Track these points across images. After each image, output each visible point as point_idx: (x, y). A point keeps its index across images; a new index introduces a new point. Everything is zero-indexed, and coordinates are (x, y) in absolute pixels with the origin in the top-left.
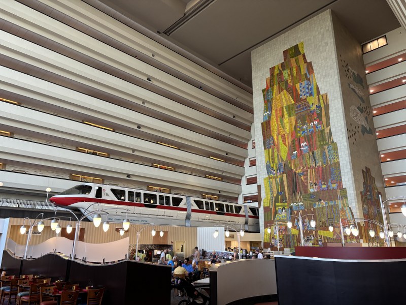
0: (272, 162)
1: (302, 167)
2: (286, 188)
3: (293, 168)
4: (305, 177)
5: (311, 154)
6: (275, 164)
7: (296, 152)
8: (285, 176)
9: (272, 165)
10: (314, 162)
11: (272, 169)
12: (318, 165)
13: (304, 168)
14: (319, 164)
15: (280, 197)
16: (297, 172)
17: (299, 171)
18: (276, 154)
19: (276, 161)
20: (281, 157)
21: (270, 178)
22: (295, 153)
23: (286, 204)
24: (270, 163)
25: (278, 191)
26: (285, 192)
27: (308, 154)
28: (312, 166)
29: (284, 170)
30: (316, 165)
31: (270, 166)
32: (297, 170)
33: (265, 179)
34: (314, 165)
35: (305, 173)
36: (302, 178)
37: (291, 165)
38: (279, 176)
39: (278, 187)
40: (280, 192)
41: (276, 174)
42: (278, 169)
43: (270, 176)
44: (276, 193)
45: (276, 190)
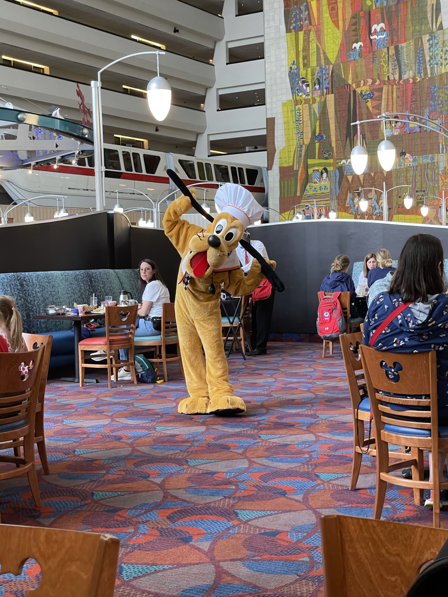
0: (305, 65)
1: (370, 81)
2: (332, 126)
3: (350, 82)
4: (376, 103)
5: (392, 51)
6: (309, 70)
7: (360, 43)
8: (331, 98)
9: (302, 72)
10: (397, 71)
11: (303, 82)
12: (405, 77)
13: (374, 82)
14: (408, 75)
15: (317, 145)
16: (358, 90)
17: (363, 89)
18: (313, 46)
19: (313, 63)
20: (324, 53)
21: (296, 102)
22: (357, 45)
23: (331, 161)
24: (298, 68)
25: (314, 132)
26: (329, 136)
27: (385, 50)
28: (392, 78)
29: (330, 86)
30: (400, 78)
31: (297, 75)
32: (358, 86)
33: (284, 105)
34: (397, 77)
35: (376, 94)
36: (369, 104)
37: (347, 74)
38: (318, 99)
39: (315, 123)
40: (318, 135)
41: (311, 94)
42: (317, 82)
43: (298, 98)
44: (310, 136)
45: (310, 130)
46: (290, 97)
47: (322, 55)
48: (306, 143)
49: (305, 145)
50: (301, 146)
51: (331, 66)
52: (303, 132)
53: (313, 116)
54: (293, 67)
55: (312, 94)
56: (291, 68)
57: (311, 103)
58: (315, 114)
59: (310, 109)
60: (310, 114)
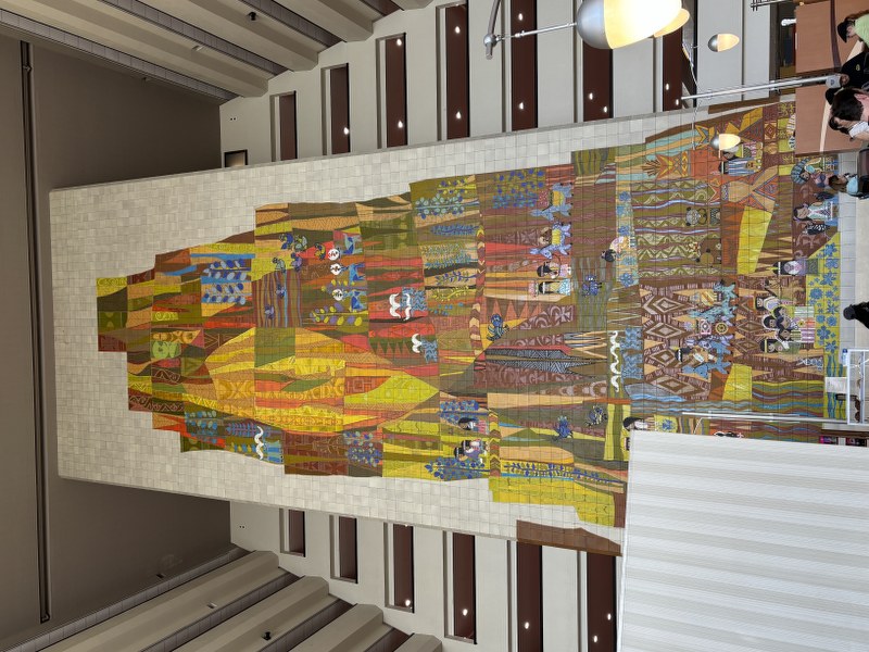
1: (474, 322)
2: (544, 399)
3: (471, 360)
4: (511, 311)
5: (431, 281)
6: (444, 438)
7: (414, 340)
8: (496, 400)
9: (446, 452)
10: (463, 271)
12: (474, 256)
13: (476, 315)
14: (471, 251)
15: (577, 435)
16: (487, 344)
18: (408, 427)
20: (420, 406)
21: (495, 471)
22: (416, 343)
23: (611, 408)
24: (437, 459)
25: (553, 441)
26: (561, 409)
27: (429, 293)
28: (473, 281)
29: (473, 400)
30: (473, 265)
31: (448, 462)
32: (478, 344)
33: (496, 498)
34: (472, 272)
35: (496, 310)
36: (512, 323)
38: (493, 426)
40: (558, 431)
43: (487, 466)
45: (548, 449)
46: (484, 482)
47: (424, 411)
49: (575, 461)
50: (577, 471)
51: (443, 395)
52: (550, 464)
54: (435, 470)
56: (436, 474)
57: (498, 440)
58: (517, 435)
59: (509, 444)
60: (519, 444)
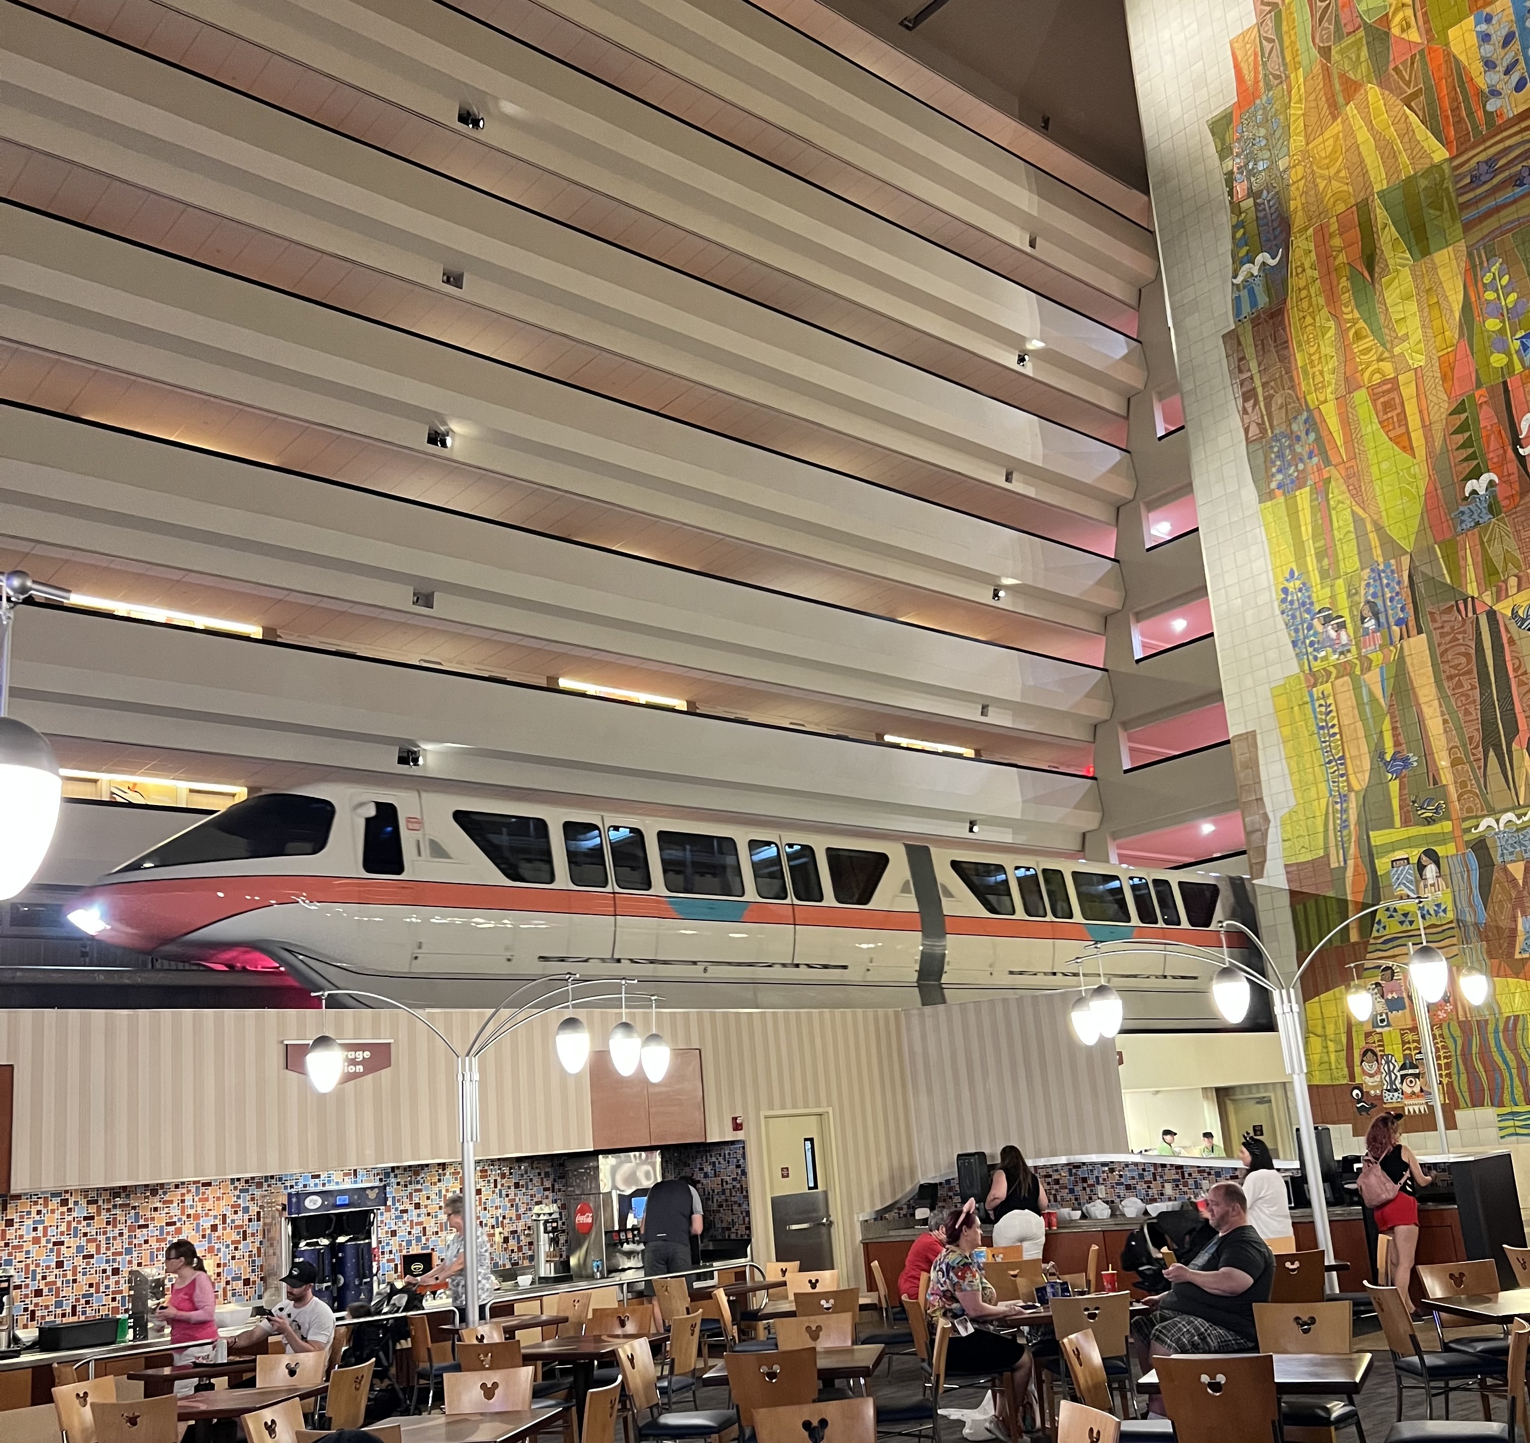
0: (1324, 575)
2: (1435, 726)
11: (1327, 620)
16: (1504, 608)
19: (1349, 562)
20: (1379, 529)
31: (1306, 605)
37: (1458, 572)
38: (1377, 658)
39: (1379, 722)
40: (1394, 758)
41: (1354, 649)
42: (1367, 612)
43: (1317, 666)
44: (1367, 765)
45: (1365, 749)
46: (1293, 667)
47: (1373, 538)
48: (1356, 786)
49: (1357, 793)
50: (1344, 798)
51: (1406, 560)
52: (1343, 758)
53: (1367, 708)
54: (1291, 586)
55: (1359, 649)
56: (1285, 591)
57: (1358, 672)
58: (1373, 699)
59: (1357, 687)
60: (1360, 705)
